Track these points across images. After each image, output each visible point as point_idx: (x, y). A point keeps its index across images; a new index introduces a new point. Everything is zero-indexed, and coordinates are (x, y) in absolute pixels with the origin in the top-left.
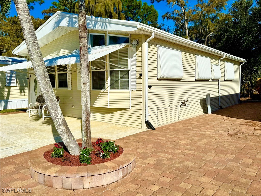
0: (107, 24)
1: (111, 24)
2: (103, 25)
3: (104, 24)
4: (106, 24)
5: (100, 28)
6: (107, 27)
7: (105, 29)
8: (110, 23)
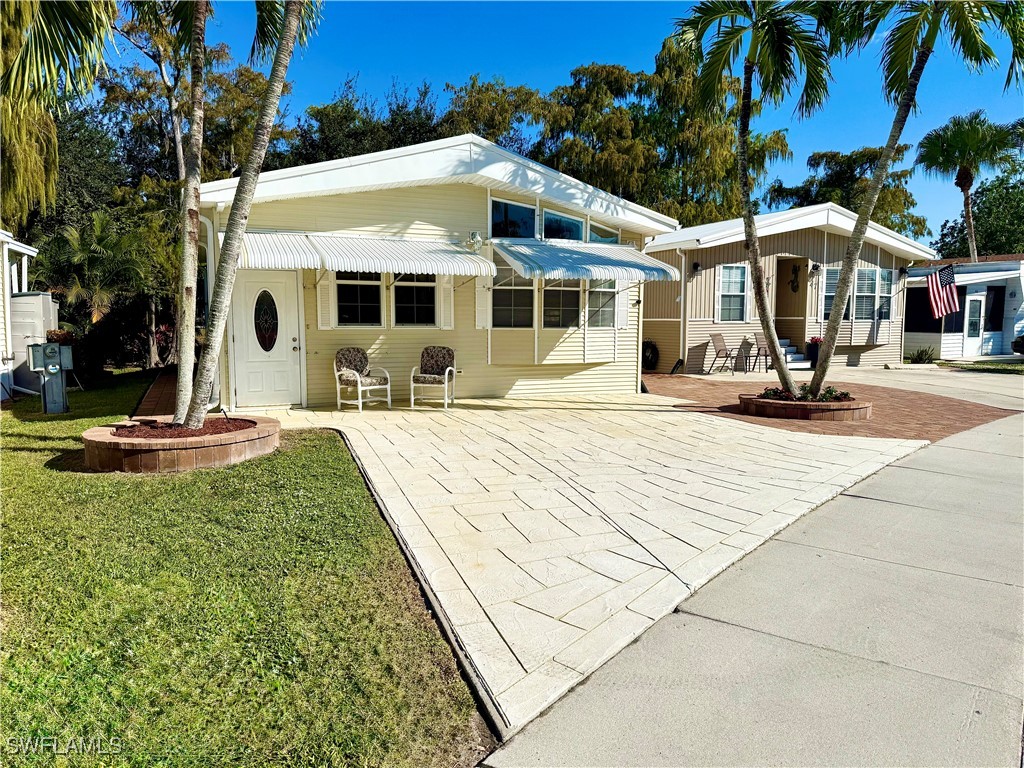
0: (619, 208)
1: (626, 211)
2: (608, 207)
3: (612, 206)
4: (615, 208)
5: (602, 211)
6: (617, 214)
7: (612, 214)
8: (624, 207)
